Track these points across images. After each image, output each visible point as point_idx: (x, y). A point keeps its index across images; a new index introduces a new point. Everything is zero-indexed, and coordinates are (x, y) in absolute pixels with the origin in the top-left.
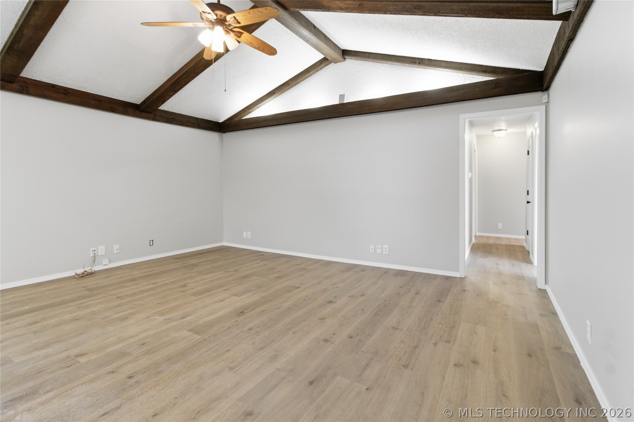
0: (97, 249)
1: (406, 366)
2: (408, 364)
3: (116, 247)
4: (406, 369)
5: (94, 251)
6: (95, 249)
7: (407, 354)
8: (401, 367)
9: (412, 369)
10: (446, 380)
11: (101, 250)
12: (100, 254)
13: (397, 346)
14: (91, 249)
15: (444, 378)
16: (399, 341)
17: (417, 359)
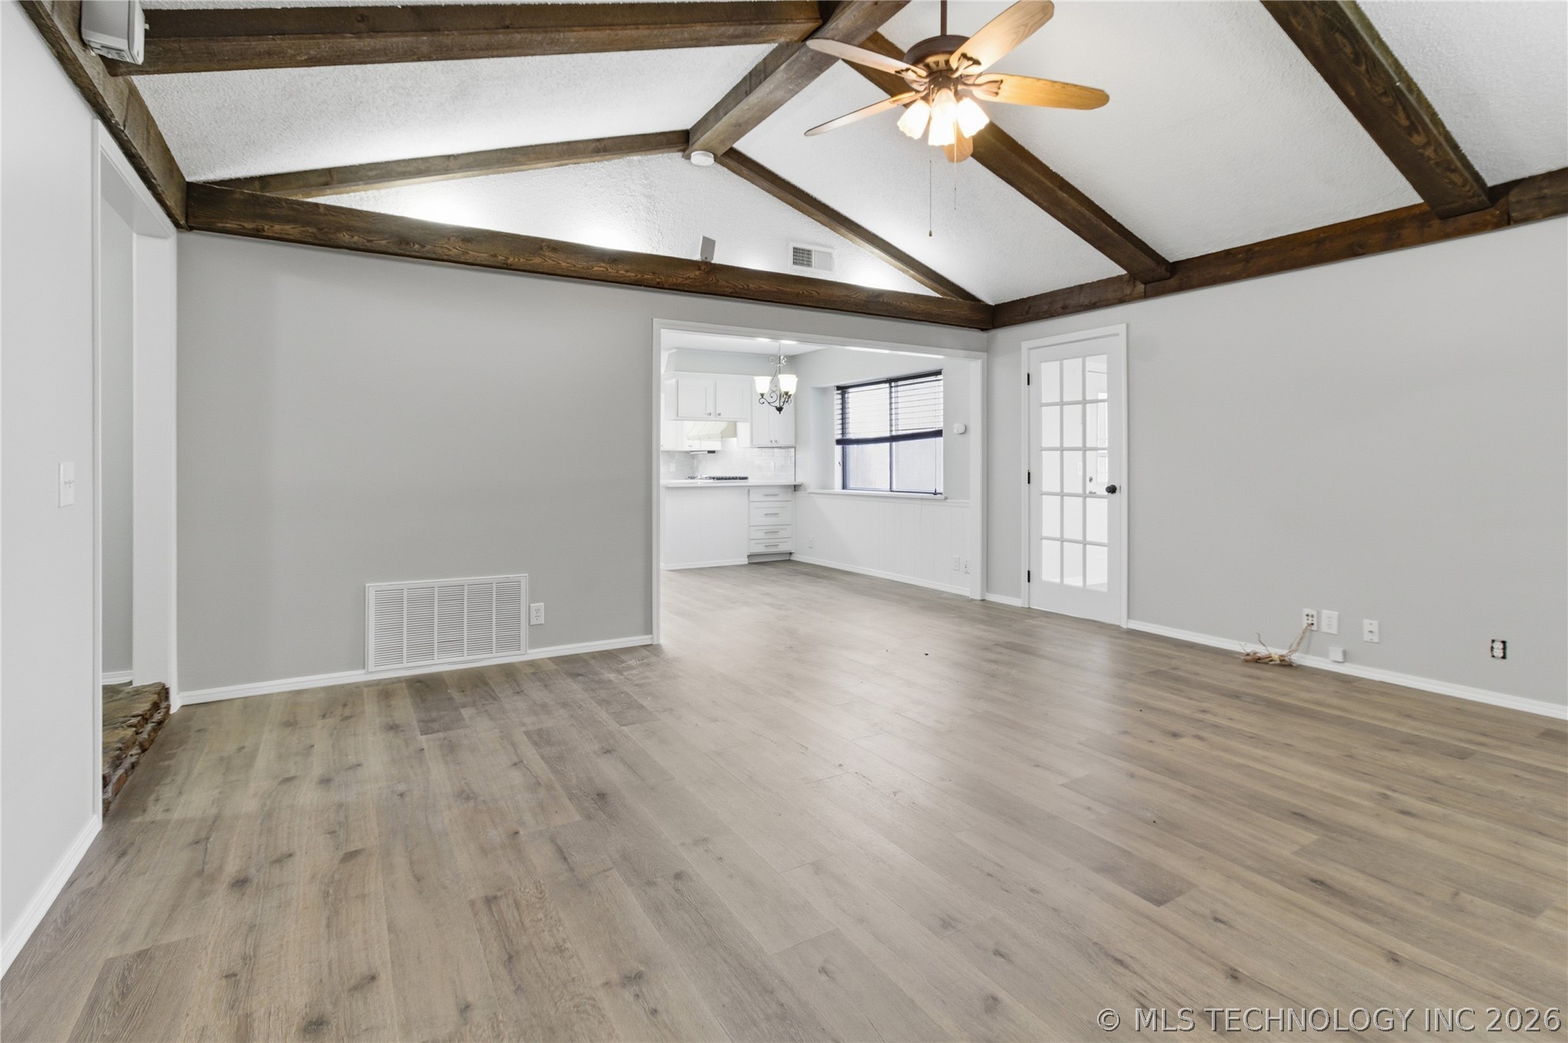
0: (1319, 614)
1: (490, 901)
2: (490, 906)
3: (1370, 625)
4: (486, 897)
5: (1310, 618)
6: (1314, 613)
7: (515, 926)
8: (499, 894)
9: (472, 903)
10: (385, 927)
11: (1329, 620)
12: (1324, 628)
13: (558, 931)
14: (1305, 609)
15: (391, 928)
16: (568, 945)
17: (481, 930)
